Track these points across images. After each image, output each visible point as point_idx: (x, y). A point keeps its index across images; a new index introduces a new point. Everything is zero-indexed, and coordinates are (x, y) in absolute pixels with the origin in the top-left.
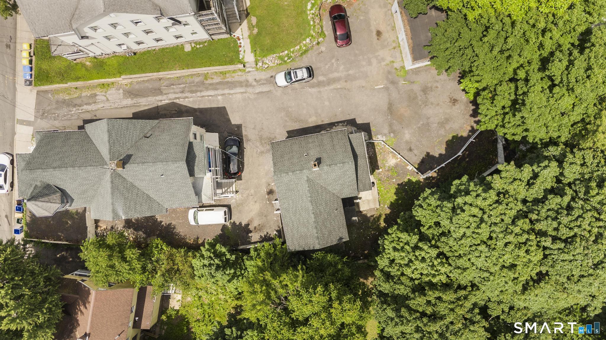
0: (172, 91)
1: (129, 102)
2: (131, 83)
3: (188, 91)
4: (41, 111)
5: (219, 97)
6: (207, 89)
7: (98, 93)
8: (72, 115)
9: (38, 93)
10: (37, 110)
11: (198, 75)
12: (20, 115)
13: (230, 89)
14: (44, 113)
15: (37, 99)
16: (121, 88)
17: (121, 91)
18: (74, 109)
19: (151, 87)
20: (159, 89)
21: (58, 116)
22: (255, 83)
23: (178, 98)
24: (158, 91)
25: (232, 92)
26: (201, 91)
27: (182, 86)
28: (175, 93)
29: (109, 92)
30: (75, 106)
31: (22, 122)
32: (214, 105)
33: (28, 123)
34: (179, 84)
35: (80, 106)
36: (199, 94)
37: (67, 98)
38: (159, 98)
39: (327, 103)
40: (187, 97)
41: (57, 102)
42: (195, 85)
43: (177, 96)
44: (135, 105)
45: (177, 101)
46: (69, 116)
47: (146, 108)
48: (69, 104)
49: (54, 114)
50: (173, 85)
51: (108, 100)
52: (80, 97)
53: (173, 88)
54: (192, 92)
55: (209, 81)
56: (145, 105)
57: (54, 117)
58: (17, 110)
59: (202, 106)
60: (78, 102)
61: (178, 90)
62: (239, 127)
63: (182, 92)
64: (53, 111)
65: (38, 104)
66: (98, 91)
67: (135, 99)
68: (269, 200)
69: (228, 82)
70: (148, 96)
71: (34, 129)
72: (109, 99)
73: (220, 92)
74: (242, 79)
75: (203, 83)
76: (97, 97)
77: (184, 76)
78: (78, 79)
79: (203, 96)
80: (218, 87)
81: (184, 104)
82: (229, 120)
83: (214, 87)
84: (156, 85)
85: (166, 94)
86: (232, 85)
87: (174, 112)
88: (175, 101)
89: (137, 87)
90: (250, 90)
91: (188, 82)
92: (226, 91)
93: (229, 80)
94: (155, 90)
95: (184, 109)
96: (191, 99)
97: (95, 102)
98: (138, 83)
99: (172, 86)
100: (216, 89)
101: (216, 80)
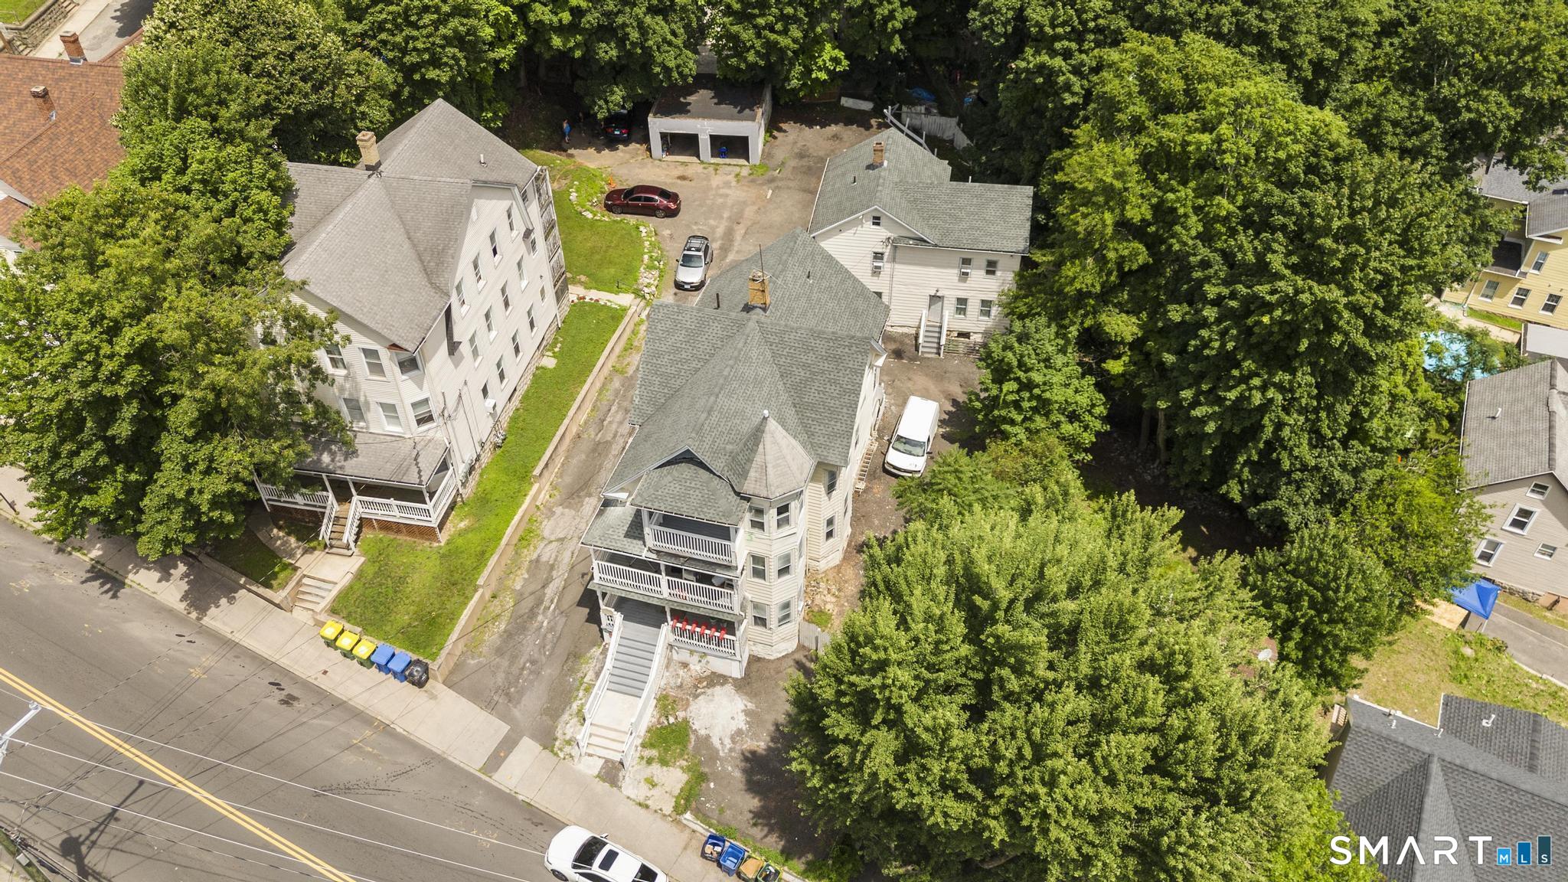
0: (614, 426)
1: (590, 503)
2: (554, 487)
4: (496, 698)
7: (535, 556)
8: (551, 629)
9: (449, 683)
10: (490, 706)
11: (608, 380)
12: (472, 760)
14: (507, 694)
15: (461, 692)
16: (550, 510)
17: (559, 510)
18: (540, 618)
19: (583, 456)
20: (599, 443)
21: (533, 662)
24: (601, 448)
27: (614, 409)
28: (621, 422)
29: (546, 533)
30: (532, 614)
31: (495, 761)
33: (508, 745)
34: (609, 411)
35: (539, 602)
37: (503, 627)
38: (615, 449)
41: (499, 652)
42: (626, 391)
46: (549, 636)
48: (521, 624)
49: (523, 669)
50: (603, 421)
51: (561, 540)
52: (520, 598)
53: (611, 423)
55: (631, 370)
57: (531, 672)
58: (457, 758)
60: (527, 604)
61: (619, 417)
63: (627, 412)
64: (515, 670)
65: (475, 695)
66: (529, 555)
67: (592, 491)
68: (913, 359)
70: (601, 465)
71: (533, 737)
72: (561, 536)
75: (629, 379)
76: (544, 559)
77: (597, 401)
84: (585, 446)
85: (615, 436)
89: (568, 479)
91: (612, 398)
93: (646, 344)
94: (594, 450)
97: (552, 567)
98: (560, 475)
99: (605, 423)
101: (635, 359)
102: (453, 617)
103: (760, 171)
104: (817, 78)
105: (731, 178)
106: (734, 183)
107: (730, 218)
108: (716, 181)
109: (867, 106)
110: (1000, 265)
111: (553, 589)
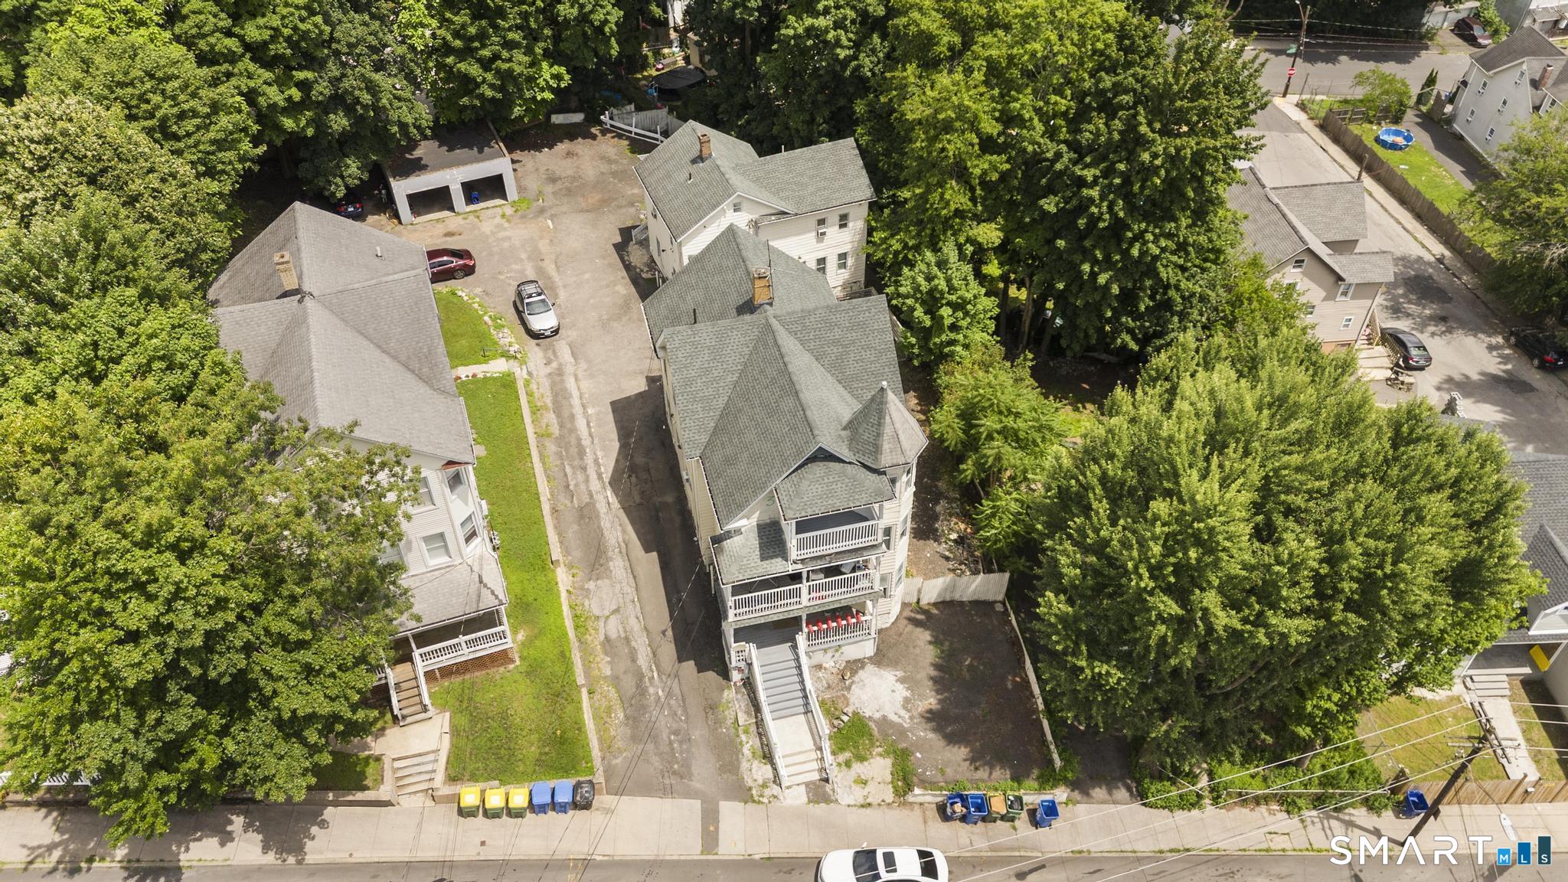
0: (583, 487)
1: (618, 566)
2: (570, 566)
3: (582, 459)
4: (667, 782)
5: (591, 411)
6: (573, 430)
7: (602, 637)
8: (669, 694)
9: (612, 792)
10: (667, 792)
11: (541, 447)
12: (688, 847)
13: (571, 396)
14: (674, 773)
15: (632, 794)
16: (582, 588)
17: (591, 585)
18: (651, 690)
19: (576, 527)
20: (581, 508)
21: (676, 733)
22: (554, 365)
23: (600, 476)
24: (586, 514)
25: (575, 394)
26: (579, 440)
27: (568, 470)
28: (587, 480)
29: (596, 611)
30: (641, 690)
31: (710, 839)
32: (610, 417)
33: (710, 819)
34: (566, 475)
35: (640, 676)
36: (586, 442)
37: (621, 715)
38: (602, 507)
39: (587, 276)
40: (596, 461)
41: (634, 739)
42: (567, 451)
43: (593, 476)
44: (624, 551)
45: (607, 477)
46: (673, 702)
47: (630, 528)
48: (636, 705)
49: (671, 743)
50: (568, 486)
51: (617, 611)
52: (615, 680)
53: (576, 485)
54: (582, 453)
55: (555, 430)
56: (624, 531)
57: (681, 743)
58: (673, 853)
59: (614, 435)
60: (629, 683)
61: (580, 477)
62: (652, 379)
63: (584, 469)
64: (665, 748)
65: (646, 789)
66: (595, 640)
67: (610, 554)
69: (555, 402)
70: (599, 527)
71: (728, 798)
72: (614, 607)
73: (578, 410)
74: (546, 383)
75: (560, 438)
76: (613, 635)
77: (545, 471)
79: (591, 435)
80: (566, 414)
81: (612, 464)
82: (641, 395)
83: (566, 421)
84: (569, 516)
85: (591, 496)
86: (560, 396)
87: (634, 479)
88: (607, 480)
89: (577, 554)
90: (569, 369)
91: (558, 462)
92: (576, 401)
93: (549, 401)
94: (582, 517)
95: (624, 465)
96: (600, 454)
97: (627, 639)
98: (566, 553)
99: (571, 487)
100: (572, 417)
101: (551, 418)
102: (579, 726)
103: (524, 206)
104: (543, 100)
105: (498, 220)
106: (506, 225)
107: (529, 258)
108: (487, 227)
109: (578, 118)
110: (851, 217)
111: (643, 659)
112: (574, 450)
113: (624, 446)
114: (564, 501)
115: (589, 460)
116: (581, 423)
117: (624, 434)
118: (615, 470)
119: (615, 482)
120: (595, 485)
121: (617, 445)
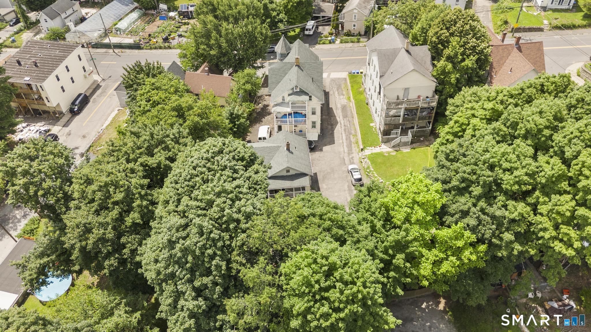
1: (339, 106)
2: (350, 107)
3: (345, 128)
4: (335, 79)
5: (341, 141)
6: (347, 136)
7: (344, 96)
9: (345, 79)
11: (356, 132)
15: (342, 78)
16: (348, 104)
17: (346, 104)
18: (336, 89)
19: (348, 114)
20: (346, 117)
22: (351, 157)
24: (345, 116)
25: (345, 146)
26: (345, 133)
27: (349, 126)
29: (345, 100)
30: (338, 89)
32: (336, 139)
33: (329, 76)
36: (343, 132)
37: (342, 87)
38: (341, 117)
40: (341, 127)
41: (340, 84)
42: (349, 131)
43: (342, 124)
44: (337, 109)
45: (339, 124)
46: (332, 88)
47: (335, 112)
49: (333, 84)
51: (341, 99)
52: (343, 91)
54: (345, 130)
55: (351, 137)
57: (331, 83)
58: (336, 73)
59: (335, 134)
60: (340, 90)
61: (346, 124)
62: (321, 150)
63: (345, 126)
64: (335, 83)
65: (339, 79)
66: (346, 96)
67: (340, 109)
69: (351, 145)
70: (342, 114)
71: (325, 78)
73: (345, 141)
74: (353, 151)
75: (351, 134)
76: (342, 96)
77: (355, 126)
78: (352, 87)
79: (342, 134)
80: (348, 141)
82: (326, 145)
83: (348, 139)
84: (349, 116)
85: (343, 120)
86: (350, 146)
87: (332, 123)
89: (348, 109)
90: (346, 155)
91: (351, 128)
92: (345, 144)
93: (353, 145)
95: (334, 126)
96: (340, 129)
97: (339, 95)
98: (351, 110)
99: (348, 122)
100: (346, 139)
101: (353, 140)
111: (337, 92)
112: (347, 130)
113: (333, 131)
114: (351, 119)
115: (343, 128)
116: (344, 137)
117: (332, 134)
118: (336, 125)
119: (337, 123)
120: (342, 122)
121: (335, 131)
